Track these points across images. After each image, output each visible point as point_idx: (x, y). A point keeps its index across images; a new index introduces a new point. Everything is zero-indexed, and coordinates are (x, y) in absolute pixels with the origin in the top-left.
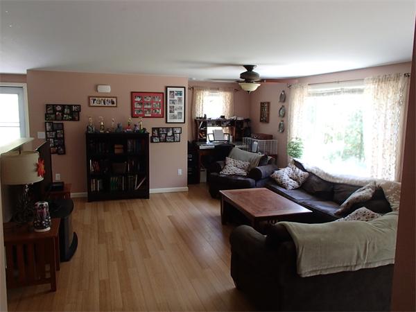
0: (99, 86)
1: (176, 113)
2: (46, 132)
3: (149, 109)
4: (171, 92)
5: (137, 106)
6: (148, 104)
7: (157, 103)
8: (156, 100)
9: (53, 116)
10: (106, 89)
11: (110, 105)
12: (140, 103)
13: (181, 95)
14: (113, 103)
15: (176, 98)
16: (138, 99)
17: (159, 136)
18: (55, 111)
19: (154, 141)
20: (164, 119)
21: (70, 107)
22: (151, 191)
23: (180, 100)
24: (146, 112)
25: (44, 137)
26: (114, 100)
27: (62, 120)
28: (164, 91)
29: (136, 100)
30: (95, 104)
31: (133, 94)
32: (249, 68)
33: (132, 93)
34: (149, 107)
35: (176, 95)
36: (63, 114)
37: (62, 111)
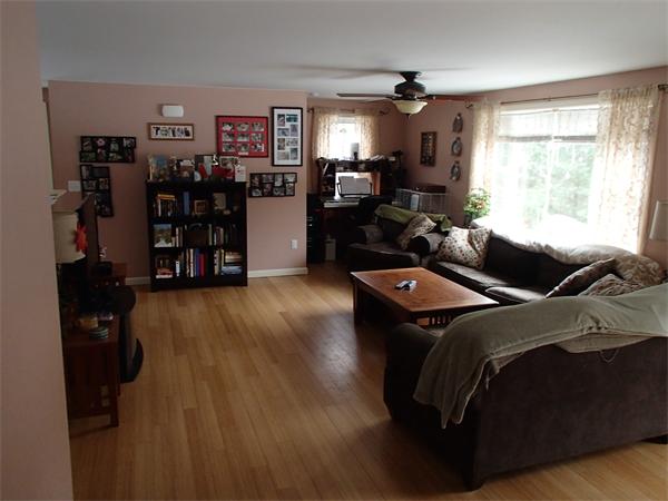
0: (165, 108)
1: (288, 149)
2: (82, 180)
3: (244, 144)
4: (279, 116)
5: (226, 139)
6: (243, 136)
7: (257, 133)
8: (257, 130)
9: (92, 155)
10: (176, 112)
11: (183, 137)
12: (231, 134)
13: (295, 120)
14: (187, 134)
15: (288, 125)
16: (228, 128)
17: (261, 186)
18: (95, 147)
19: (254, 194)
20: (270, 159)
21: (119, 140)
22: (250, 274)
23: (294, 128)
24: (240, 148)
25: (79, 189)
26: (189, 129)
27: (107, 161)
28: (268, 114)
29: (224, 128)
30: (159, 136)
31: (220, 120)
32: (410, 76)
33: (218, 117)
34: (245, 140)
35: (289, 120)
36: (108, 151)
37: (107, 147)
